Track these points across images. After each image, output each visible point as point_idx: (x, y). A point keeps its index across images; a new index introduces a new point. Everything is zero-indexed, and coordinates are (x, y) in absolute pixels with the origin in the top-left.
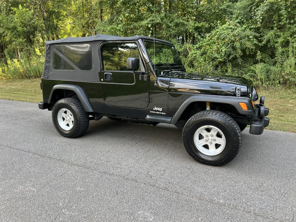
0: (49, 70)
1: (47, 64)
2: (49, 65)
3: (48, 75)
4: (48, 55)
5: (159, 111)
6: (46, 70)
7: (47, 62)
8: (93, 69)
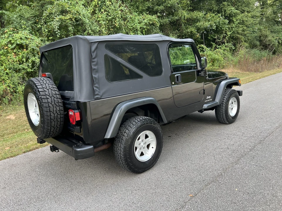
0: (99, 85)
1: (95, 74)
2: (98, 76)
3: (99, 92)
4: (95, 60)
5: (209, 99)
6: (96, 85)
7: (94, 71)
8: (163, 74)
